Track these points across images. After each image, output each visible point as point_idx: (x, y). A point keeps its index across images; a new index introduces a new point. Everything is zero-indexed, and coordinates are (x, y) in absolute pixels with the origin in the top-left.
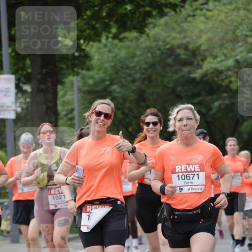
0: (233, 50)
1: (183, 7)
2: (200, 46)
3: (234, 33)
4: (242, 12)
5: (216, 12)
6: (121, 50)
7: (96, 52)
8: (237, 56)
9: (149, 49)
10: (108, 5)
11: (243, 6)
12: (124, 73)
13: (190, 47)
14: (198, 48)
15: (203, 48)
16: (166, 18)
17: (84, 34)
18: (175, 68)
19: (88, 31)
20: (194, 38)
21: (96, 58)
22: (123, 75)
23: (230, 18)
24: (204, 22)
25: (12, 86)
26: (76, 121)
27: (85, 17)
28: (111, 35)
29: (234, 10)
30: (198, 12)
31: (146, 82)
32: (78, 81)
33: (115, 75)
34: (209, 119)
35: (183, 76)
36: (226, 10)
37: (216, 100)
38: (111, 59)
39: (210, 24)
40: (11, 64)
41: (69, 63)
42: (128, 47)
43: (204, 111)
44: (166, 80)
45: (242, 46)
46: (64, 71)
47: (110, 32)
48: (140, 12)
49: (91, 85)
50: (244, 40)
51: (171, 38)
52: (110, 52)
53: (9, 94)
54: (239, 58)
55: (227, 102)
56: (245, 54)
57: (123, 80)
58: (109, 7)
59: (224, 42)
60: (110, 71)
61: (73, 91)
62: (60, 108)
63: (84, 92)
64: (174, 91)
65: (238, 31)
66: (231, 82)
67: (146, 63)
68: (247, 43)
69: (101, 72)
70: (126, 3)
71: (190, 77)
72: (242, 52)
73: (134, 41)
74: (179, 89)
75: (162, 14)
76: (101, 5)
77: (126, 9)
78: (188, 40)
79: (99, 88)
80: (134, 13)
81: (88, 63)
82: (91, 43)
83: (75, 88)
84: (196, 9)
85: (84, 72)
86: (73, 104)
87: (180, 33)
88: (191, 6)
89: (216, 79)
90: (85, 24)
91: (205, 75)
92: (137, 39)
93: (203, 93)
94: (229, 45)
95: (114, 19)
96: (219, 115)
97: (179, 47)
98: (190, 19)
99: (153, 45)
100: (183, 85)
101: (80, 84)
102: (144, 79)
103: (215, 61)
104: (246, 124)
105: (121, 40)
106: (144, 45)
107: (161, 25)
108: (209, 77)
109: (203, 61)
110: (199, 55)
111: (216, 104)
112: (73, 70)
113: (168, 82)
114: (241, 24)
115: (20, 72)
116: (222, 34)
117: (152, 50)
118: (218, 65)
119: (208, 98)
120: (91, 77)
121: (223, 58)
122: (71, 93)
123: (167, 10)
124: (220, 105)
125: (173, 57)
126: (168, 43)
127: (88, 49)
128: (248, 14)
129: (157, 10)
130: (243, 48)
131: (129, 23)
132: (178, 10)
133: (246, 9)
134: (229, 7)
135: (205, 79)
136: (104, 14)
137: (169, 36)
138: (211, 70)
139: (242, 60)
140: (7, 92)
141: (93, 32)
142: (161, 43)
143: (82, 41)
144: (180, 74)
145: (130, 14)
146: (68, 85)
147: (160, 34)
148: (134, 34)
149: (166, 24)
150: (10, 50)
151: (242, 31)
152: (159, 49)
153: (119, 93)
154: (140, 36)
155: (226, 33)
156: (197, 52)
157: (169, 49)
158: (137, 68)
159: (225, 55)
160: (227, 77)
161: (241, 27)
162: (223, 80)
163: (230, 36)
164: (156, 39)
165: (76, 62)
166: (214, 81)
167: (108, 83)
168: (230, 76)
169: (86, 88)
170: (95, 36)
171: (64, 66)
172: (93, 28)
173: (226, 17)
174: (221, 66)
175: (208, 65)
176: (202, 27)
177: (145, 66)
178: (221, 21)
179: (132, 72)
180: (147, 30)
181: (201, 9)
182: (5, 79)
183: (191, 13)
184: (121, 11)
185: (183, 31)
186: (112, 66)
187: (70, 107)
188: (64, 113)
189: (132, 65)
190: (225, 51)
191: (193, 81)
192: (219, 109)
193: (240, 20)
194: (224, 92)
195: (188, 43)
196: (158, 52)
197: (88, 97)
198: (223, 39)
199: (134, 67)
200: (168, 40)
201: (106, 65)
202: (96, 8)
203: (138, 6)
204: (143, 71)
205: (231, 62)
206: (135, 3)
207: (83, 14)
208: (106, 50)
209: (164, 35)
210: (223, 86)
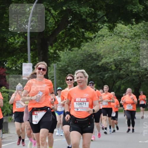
0: (113, 55)
1: (94, 39)
2: (101, 54)
3: (113, 49)
4: (116, 42)
5: (106, 41)
6: (72, 55)
7: (62, 55)
8: (114, 57)
9: (82, 54)
10: (67, 38)
11: (116, 39)
12: (73, 63)
13: (97, 54)
14: (100, 54)
15: (102, 54)
16: (88, 43)
17: (58, 48)
18: (92, 61)
19: (59, 47)
20: (98, 51)
21: (62, 57)
22: (72, 64)
23: (111, 44)
24: (102, 45)
25: (31, 67)
26: (55, 81)
27: (59, 42)
28: (68, 49)
29: (113, 40)
30: (100, 41)
31: (81, 66)
32: (56, 66)
33: (69, 64)
34: (104, 81)
35: (95, 64)
36: (110, 41)
37: (107, 74)
38: (68, 58)
39: (104, 45)
40: (31, 59)
41: (52, 59)
42: (74, 53)
43: (102, 77)
44: (88, 66)
45: (116, 54)
46: (50, 62)
47: (68, 48)
48: (79, 41)
49: (60, 67)
50: (117, 52)
51: (90, 50)
52: (67, 55)
53: (30, 70)
54: (115, 58)
55: (111, 75)
56: (117, 57)
57: (72, 66)
58: (67, 39)
59: (110, 52)
60: (68, 62)
61: (54, 69)
62: (49, 76)
63: (58, 70)
64: (91, 70)
65: (115, 48)
66: (112, 67)
67: (81, 59)
68: (118, 53)
69: (64, 62)
70: (74, 37)
71: (97, 65)
72: (116, 56)
73: (77, 51)
74: (93, 69)
75: (87, 42)
76: (65, 38)
77: (74, 39)
78: (96, 51)
79: (63, 69)
80: (77, 41)
81: (59, 59)
82: (61, 52)
83: (54, 68)
84: (99, 40)
85: (58, 62)
86: (54, 74)
87: (93, 48)
88: (97, 39)
89: (106, 66)
90: (59, 45)
91: (102, 64)
92: (77, 50)
93: (102, 71)
94: (111, 53)
95: (70, 43)
96: (108, 79)
97: (93, 54)
98: (97, 43)
99: (83, 53)
100: (94, 68)
101: (56, 67)
102: (80, 65)
103: (106, 59)
104: (118, 83)
105: (72, 51)
106: (80, 53)
107: (86, 45)
108: (104, 65)
109: (102, 59)
110: (100, 57)
111: (107, 75)
112: (54, 61)
113: (89, 67)
114: (116, 46)
115: (34, 62)
116: (109, 49)
117: (83, 55)
118: (107, 61)
119: (103, 73)
120: (60, 64)
121: (109, 58)
122: (53, 70)
123: (88, 40)
124: (108, 76)
125: (91, 57)
126: (89, 52)
127: (59, 54)
128: (118, 42)
129: (85, 40)
130: (117, 55)
131: (75, 44)
132: (92, 40)
133: (117, 40)
134: (111, 40)
135: (103, 66)
136: (66, 41)
137: (89, 50)
138: (105, 63)
139: (116, 59)
140: (29, 69)
141: (61, 48)
142: (86, 52)
143: (57, 51)
144: (93, 64)
145: (75, 41)
146: (52, 67)
147: (86, 49)
148: (77, 49)
149: (88, 45)
150: (31, 54)
151: (116, 48)
152: (86, 54)
153: (70, 70)
154: (79, 49)
155: (110, 49)
156: (100, 56)
157: (89, 54)
158: (78, 61)
159: (110, 57)
160: (111, 65)
161: (116, 47)
162: (109, 66)
163: (111, 50)
164: (84, 51)
165: (55, 59)
166: (106, 67)
167: (66, 67)
168: (112, 65)
169: (58, 69)
170: (62, 49)
171: (50, 60)
172: (61, 46)
173: (110, 43)
174: (108, 61)
175: (104, 61)
176: (101, 46)
177: (81, 60)
178: (108, 45)
179: (75, 63)
180: (81, 47)
181: (101, 40)
182: (29, 65)
183: (98, 41)
184: (72, 40)
185: (94, 48)
186: (68, 60)
187: (52, 75)
188: (50, 78)
189: (75, 60)
190: (110, 56)
191: (98, 66)
192: (108, 77)
193: (115, 44)
194: (109, 71)
195: (96, 52)
196: (85, 55)
197: (59, 72)
198: (109, 51)
199: (76, 61)
200: (89, 51)
201: (66, 60)
202: (63, 39)
203: (78, 38)
204: (80, 62)
205: (112, 60)
206: (77, 37)
207: (58, 41)
208: (66, 54)
209: (87, 49)
210: (109, 68)
